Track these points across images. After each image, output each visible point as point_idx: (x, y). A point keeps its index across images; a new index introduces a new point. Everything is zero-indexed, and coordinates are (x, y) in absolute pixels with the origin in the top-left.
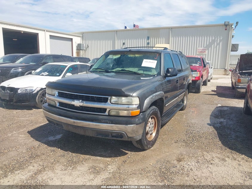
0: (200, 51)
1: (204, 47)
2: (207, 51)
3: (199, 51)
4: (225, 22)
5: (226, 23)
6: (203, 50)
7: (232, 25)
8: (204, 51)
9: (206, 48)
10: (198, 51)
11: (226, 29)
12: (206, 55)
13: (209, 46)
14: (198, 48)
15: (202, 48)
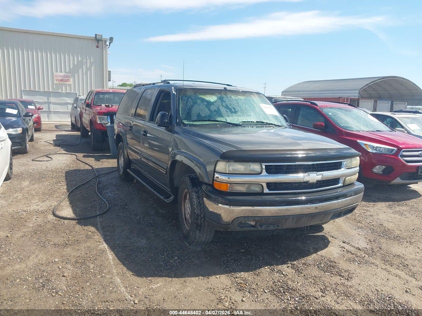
0: (60, 78)
1: (66, 72)
2: (71, 80)
3: (58, 78)
4: (96, 35)
5: (98, 36)
6: (64, 76)
7: (106, 42)
8: (66, 79)
9: (70, 74)
10: (55, 78)
11: (97, 47)
12: (70, 85)
13: (73, 71)
14: (55, 74)
15: (63, 74)
